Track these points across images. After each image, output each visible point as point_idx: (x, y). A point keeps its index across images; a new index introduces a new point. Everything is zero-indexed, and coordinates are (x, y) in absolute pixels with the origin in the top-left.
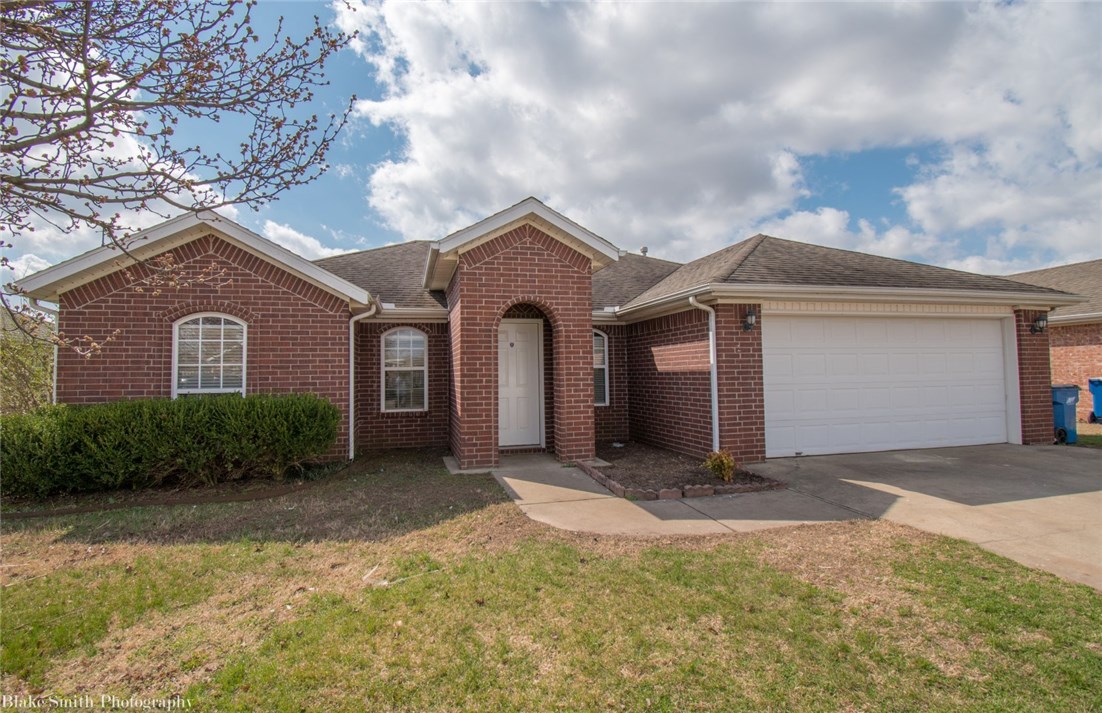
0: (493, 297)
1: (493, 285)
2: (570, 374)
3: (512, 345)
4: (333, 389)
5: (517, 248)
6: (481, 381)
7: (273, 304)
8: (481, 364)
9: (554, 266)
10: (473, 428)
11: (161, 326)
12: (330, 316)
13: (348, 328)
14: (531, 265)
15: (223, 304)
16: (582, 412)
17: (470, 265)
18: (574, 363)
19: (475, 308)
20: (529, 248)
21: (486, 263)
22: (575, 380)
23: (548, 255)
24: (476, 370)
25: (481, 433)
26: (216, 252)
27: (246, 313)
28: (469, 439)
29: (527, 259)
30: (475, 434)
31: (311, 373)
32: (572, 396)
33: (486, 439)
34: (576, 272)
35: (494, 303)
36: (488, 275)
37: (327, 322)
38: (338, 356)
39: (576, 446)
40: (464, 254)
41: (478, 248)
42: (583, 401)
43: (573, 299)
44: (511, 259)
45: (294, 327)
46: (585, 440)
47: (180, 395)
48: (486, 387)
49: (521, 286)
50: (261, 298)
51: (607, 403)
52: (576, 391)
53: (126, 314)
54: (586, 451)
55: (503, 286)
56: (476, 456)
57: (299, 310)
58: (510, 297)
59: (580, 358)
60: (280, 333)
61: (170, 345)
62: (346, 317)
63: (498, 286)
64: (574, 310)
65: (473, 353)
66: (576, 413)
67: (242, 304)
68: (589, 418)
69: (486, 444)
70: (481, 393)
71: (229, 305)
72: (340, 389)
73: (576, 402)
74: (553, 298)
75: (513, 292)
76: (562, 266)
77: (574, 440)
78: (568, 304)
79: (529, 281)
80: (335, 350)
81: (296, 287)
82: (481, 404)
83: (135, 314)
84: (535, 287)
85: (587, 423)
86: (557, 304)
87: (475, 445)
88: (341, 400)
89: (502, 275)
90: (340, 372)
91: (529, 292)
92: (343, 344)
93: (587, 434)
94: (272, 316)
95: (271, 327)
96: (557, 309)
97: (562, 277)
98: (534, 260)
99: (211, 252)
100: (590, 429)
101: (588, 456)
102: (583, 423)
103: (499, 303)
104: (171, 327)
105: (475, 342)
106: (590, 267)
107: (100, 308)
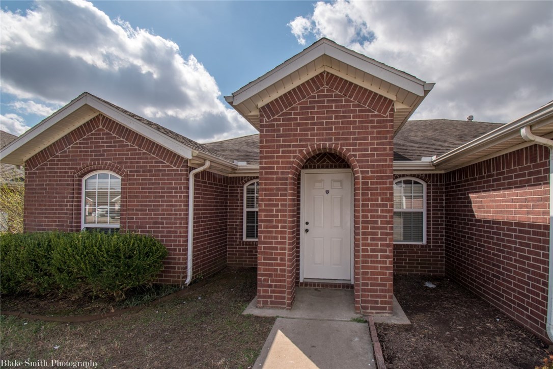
0: (289, 146)
1: (289, 135)
2: (367, 222)
3: (327, 192)
4: (176, 228)
5: (314, 96)
6: (277, 227)
7: (137, 163)
8: (277, 211)
9: (352, 111)
10: (269, 270)
11: (73, 181)
12: (174, 170)
13: (188, 180)
14: (327, 112)
15: (106, 164)
16: (380, 262)
17: (269, 117)
18: (371, 211)
19: (273, 157)
20: (326, 96)
21: (283, 114)
22: (372, 228)
23: (346, 101)
24: (273, 216)
25: (276, 275)
26: (103, 127)
27: (120, 170)
28: (265, 280)
29: (324, 107)
30: (270, 276)
31: (160, 214)
32: (368, 245)
33: (280, 281)
34: (376, 116)
35: (290, 152)
36: (286, 125)
37: (172, 175)
38: (178, 201)
39: (372, 296)
40: (263, 108)
41: (276, 100)
42: (381, 251)
43: (372, 144)
44: (308, 108)
45: (150, 180)
46: (382, 291)
47: (87, 229)
48: (281, 232)
49: (317, 135)
50: (130, 159)
51: (424, 242)
52: (372, 239)
53: (56, 173)
54: (382, 302)
55: (299, 135)
56: (271, 297)
57: (154, 167)
58: (306, 146)
59: (378, 205)
60: (141, 184)
61: (80, 193)
62: (187, 171)
63: (295, 135)
64: (373, 155)
65: (270, 200)
66: (372, 262)
67: (118, 163)
68: (387, 268)
69: (280, 286)
70: (276, 238)
71: (110, 164)
72: (180, 228)
73: (372, 251)
74: (350, 145)
75: (309, 140)
76: (360, 111)
77: (370, 291)
78: (366, 150)
79: (326, 129)
80: (176, 197)
81: (152, 149)
82: (276, 249)
83: (60, 173)
84: (332, 134)
85: (385, 274)
86: (354, 150)
87: (270, 286)
88: (181, 237)
89: (299, 125)
90: (180, 215)
91: (326, 140)
92: (182, 192)
93: (385, 285)
94: (137, 171)
95: (136, 180)
96: (355, 156)
97: (360, 122)
98: (331, 107)
99: (101, 127)
100: (387, 280)
101: (384, 308)
102: (380, 274)
103: (295, 152)
104: (81, 181)
105: (272, 189)
106: (393, 110)
107: (43, 169)
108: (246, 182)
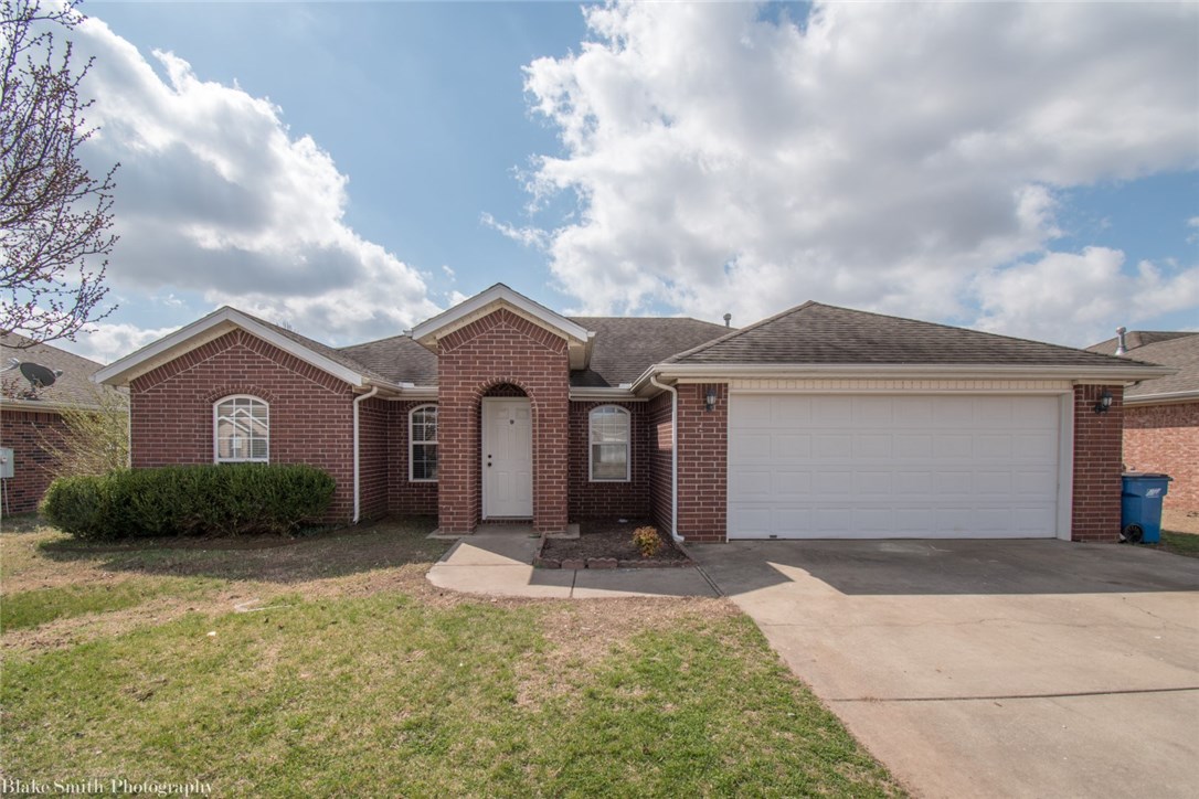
0: (469, 378)
1: (469, 368)
2: (544, 451)
3: (512, 422)
4: (339, 461)
5: (492, 332)
6: (458, 457)
7: (289, 387)
8: (457, 441)
9: (529, 348)
10: (450, 498)
11: (203, 407)
12: (335, 397)
13: (352, 407)
14: (506, 347)
15: (249, 388)
16: (555, 487)
17: (447, 349)
18: (547, 441)
19: (452, 389)
20: (504, 332)
21: (462, 347)
22: (549, 457)
23: (523, 337)
24: (453, 446)
25: (457, 503)
26: (243, 343)
27: (267, 395)
28: (446, 508)
29: (502, 342)
30: (452, 503)
31: (321, 446)
32: (545, 472)
33: (461, 508)
34: (551, 353)
35: (469, 384)
36: (464, 358)
37: (333, 402)
38: (343, 432)
39: (548, 519)
40: (441, 339)
41: (455, 333)
42: (556, 477)
43: (548, 379)
44: (486, 342)
45: (306, 407)
46: (557, 513)
47: (222, 463)
48: (462, 462)
49: (496, 368)
50: (279, 382)
51: (629, 480)
52: (549, 467)
53: (178, 396)
54: (558, 523)
55: (478, 368)
56: (453, 524)
57: (311, 392)
58: (486, 379)
59: (553, 436)
60: (294, 412)
61: (212, 422)
62: (350, 397)
63: (474, 368)
64: (548, 390)
65: (450, 431)
66: (548, 487)
67: (265, 387)
68: (562, 493)
69: (462, 513)
70: (457, 467)
71: (254, 388)
72: (345, 460)
73: (549, 477)
74: (528, 379)
75: (489, 373)
76: (536, 348)
77: (547, 513)
78: (543, 384)
79: (504, 363)
80: (340, 427)
81: (307, 372)
82: (457, 477)
83: (184, 396)
84: (511, 368)
85: (560, 498)
86: (531, 384)
87: (452, 514)
88: (346, 471)
89: (478, 358)
90: (345, 446)
91: (504, 374)
92: (346, 422)
93: (559, 508)
94: (289, 397)
95: (287, 407)
96: (532, 390)
97: (536, 358)
98: (509, 342)
99: (239, 344)
100: (562, 503)
101: (560, 529)
102: (556, 498)
103: (475, 384)
104: (212, 407)
105: (452, 420)
106: (566, 348)
107: (159, 391)
108: (412, 407)
